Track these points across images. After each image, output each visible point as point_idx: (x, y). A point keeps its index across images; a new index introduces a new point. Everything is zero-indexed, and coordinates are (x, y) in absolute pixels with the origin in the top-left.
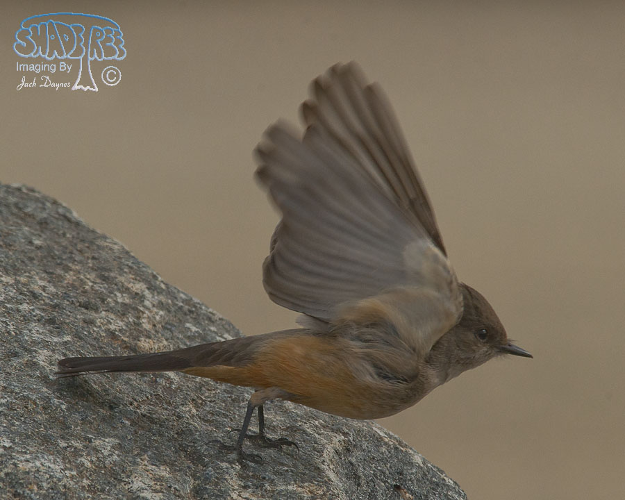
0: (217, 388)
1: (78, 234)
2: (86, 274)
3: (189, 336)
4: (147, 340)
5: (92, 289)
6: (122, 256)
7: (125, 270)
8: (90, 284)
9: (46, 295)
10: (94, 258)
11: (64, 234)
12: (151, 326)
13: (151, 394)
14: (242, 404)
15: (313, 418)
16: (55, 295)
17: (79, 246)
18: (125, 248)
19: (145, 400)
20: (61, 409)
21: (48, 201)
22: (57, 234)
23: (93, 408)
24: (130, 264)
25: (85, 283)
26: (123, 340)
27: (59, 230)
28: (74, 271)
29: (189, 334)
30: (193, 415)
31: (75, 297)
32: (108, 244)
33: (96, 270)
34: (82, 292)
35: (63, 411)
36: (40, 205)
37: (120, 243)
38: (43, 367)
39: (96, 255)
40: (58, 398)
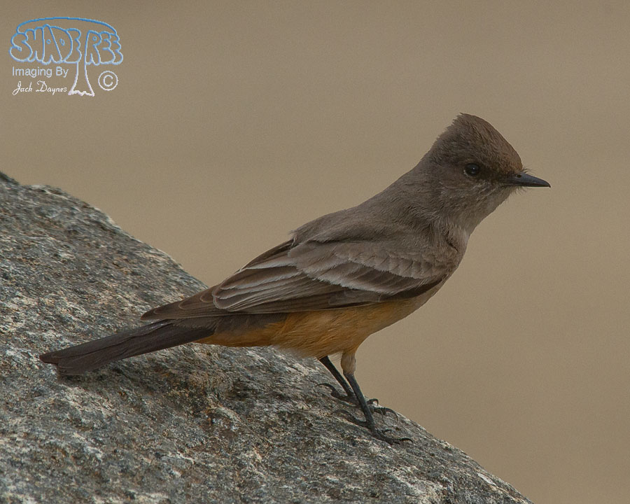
0: (287, 429)
1: (114, 244)
2: (125, 293)
3: (252, 367)
4: (201, 372)
5: (133, 312)
6: (168, 270)
7: (173, 287)
8: (130, 305)
9: (76, 319)
10: (134, 273)
11: (97, 245)
12: (205, 355)
13: (206, 438)
14: (318, 448)
15: (405, 463)
16: (88, 320)
17: (116, 260)
18: (172, 259)
19: (199, 446)
20: (97, 459)
21: (77, 205)
22: (89, 245)
23: (136, 457)
24: (178, 280)
25: (123, 304)
26: (170, 373)
27: (91, 239)
28: (110, 290)
29: (252, 364)
30: (258, 464)
31: (111, 321)
32: (151, 256)
33: (137, 288)
34: (120, 314)
35: (99, 461)
36: (67, 210)
37: (166, 254)
38: (74, 408)
39: (137, 270)
40: (93, 445)
